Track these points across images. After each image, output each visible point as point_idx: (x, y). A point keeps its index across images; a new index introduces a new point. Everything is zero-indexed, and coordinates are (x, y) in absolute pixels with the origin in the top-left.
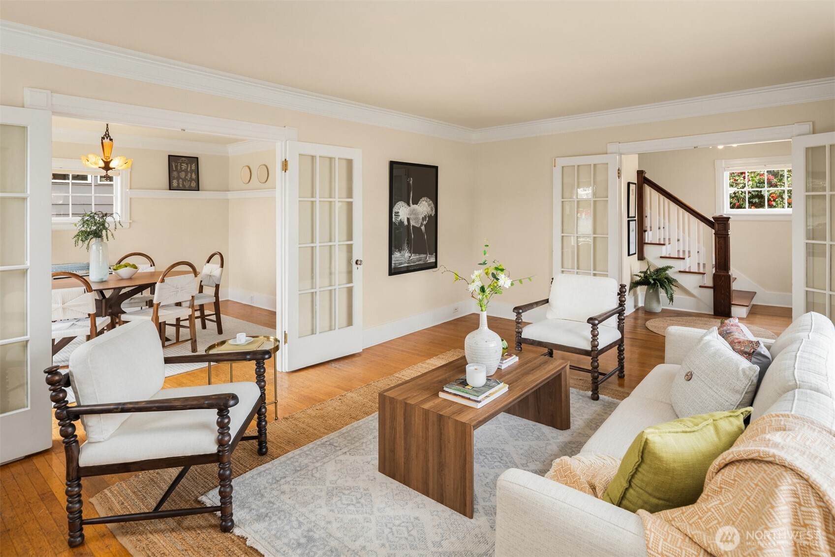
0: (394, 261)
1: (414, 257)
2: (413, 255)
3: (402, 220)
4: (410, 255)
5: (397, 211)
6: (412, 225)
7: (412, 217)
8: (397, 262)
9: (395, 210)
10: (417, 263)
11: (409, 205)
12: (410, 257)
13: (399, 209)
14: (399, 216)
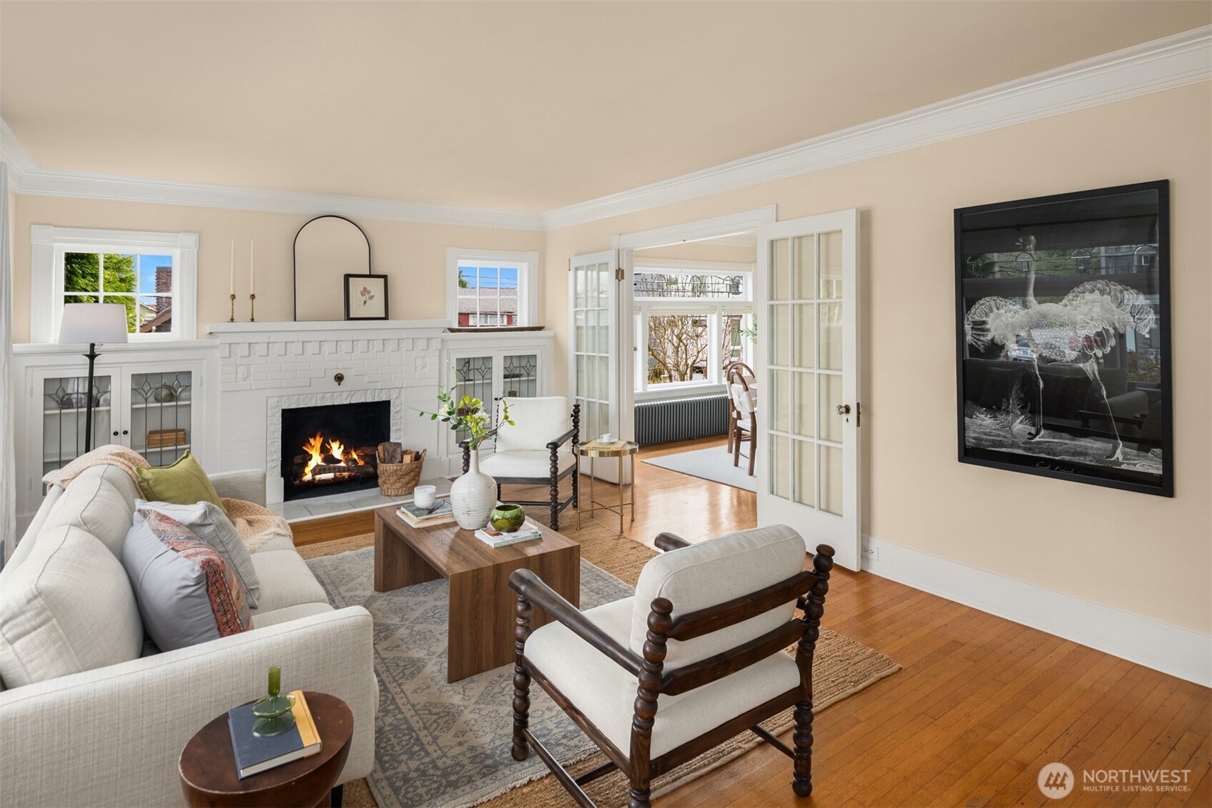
0: (977, 431)
1: (1046, 437)
2: (1042, 432)
4: (1033, 430)
5: (977, 319)
7: (1034, 332)
8: (985, 437)
9: (974, 315)
11: (1024, 303)
12: (1033, 435)
13: (986, 314)
14: (988, 330)
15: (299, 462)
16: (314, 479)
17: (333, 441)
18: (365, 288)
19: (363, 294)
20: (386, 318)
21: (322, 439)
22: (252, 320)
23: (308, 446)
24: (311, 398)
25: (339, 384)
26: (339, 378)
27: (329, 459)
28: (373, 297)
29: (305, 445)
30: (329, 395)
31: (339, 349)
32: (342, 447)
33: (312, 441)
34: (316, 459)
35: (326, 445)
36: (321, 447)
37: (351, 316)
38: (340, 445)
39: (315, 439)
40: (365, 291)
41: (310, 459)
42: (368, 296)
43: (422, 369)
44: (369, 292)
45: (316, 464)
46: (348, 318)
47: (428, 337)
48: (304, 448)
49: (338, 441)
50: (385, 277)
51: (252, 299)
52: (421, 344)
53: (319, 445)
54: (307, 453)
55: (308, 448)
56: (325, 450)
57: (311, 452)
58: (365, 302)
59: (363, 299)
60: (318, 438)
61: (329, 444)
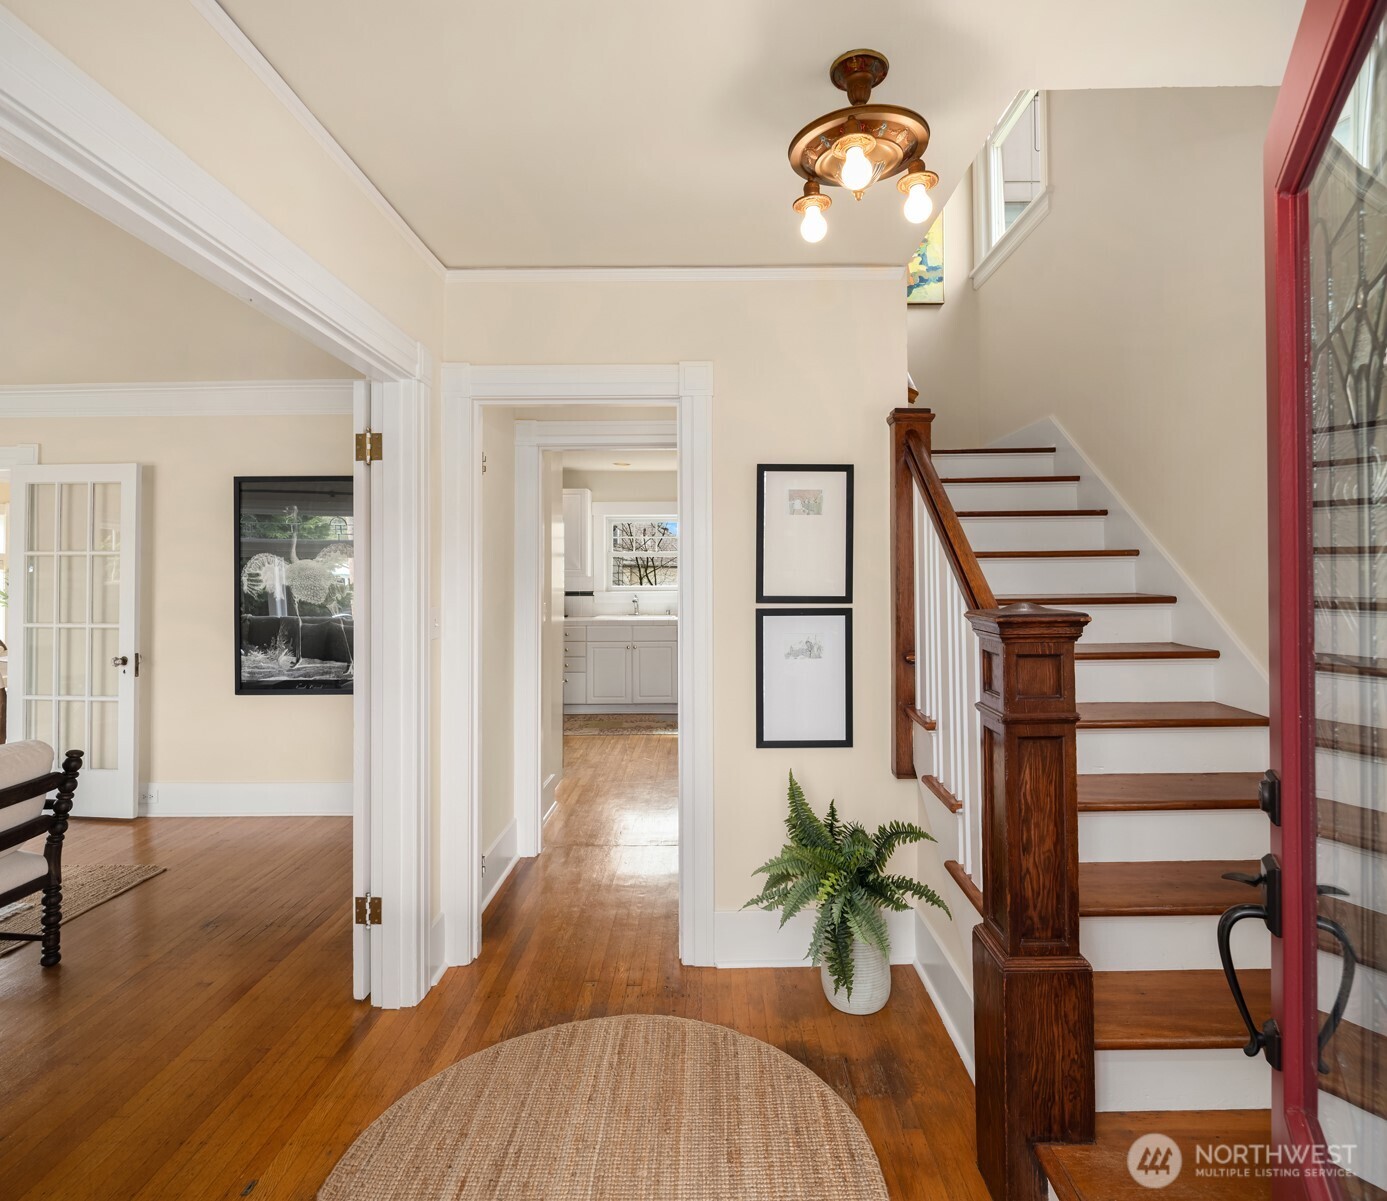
0: (249, 667)
1: (304, 664)
2: (301, 660)
3: (268, 589)
4: (294, 660)
5: (252, 571)
6: (297, 600)
7: (296, 583)
8: (256, 670)
9: (249, 569)
10: (318, 678)
11: (289, 560)
12: (294, 664)
13: (260, 568)
14: (261, 581)
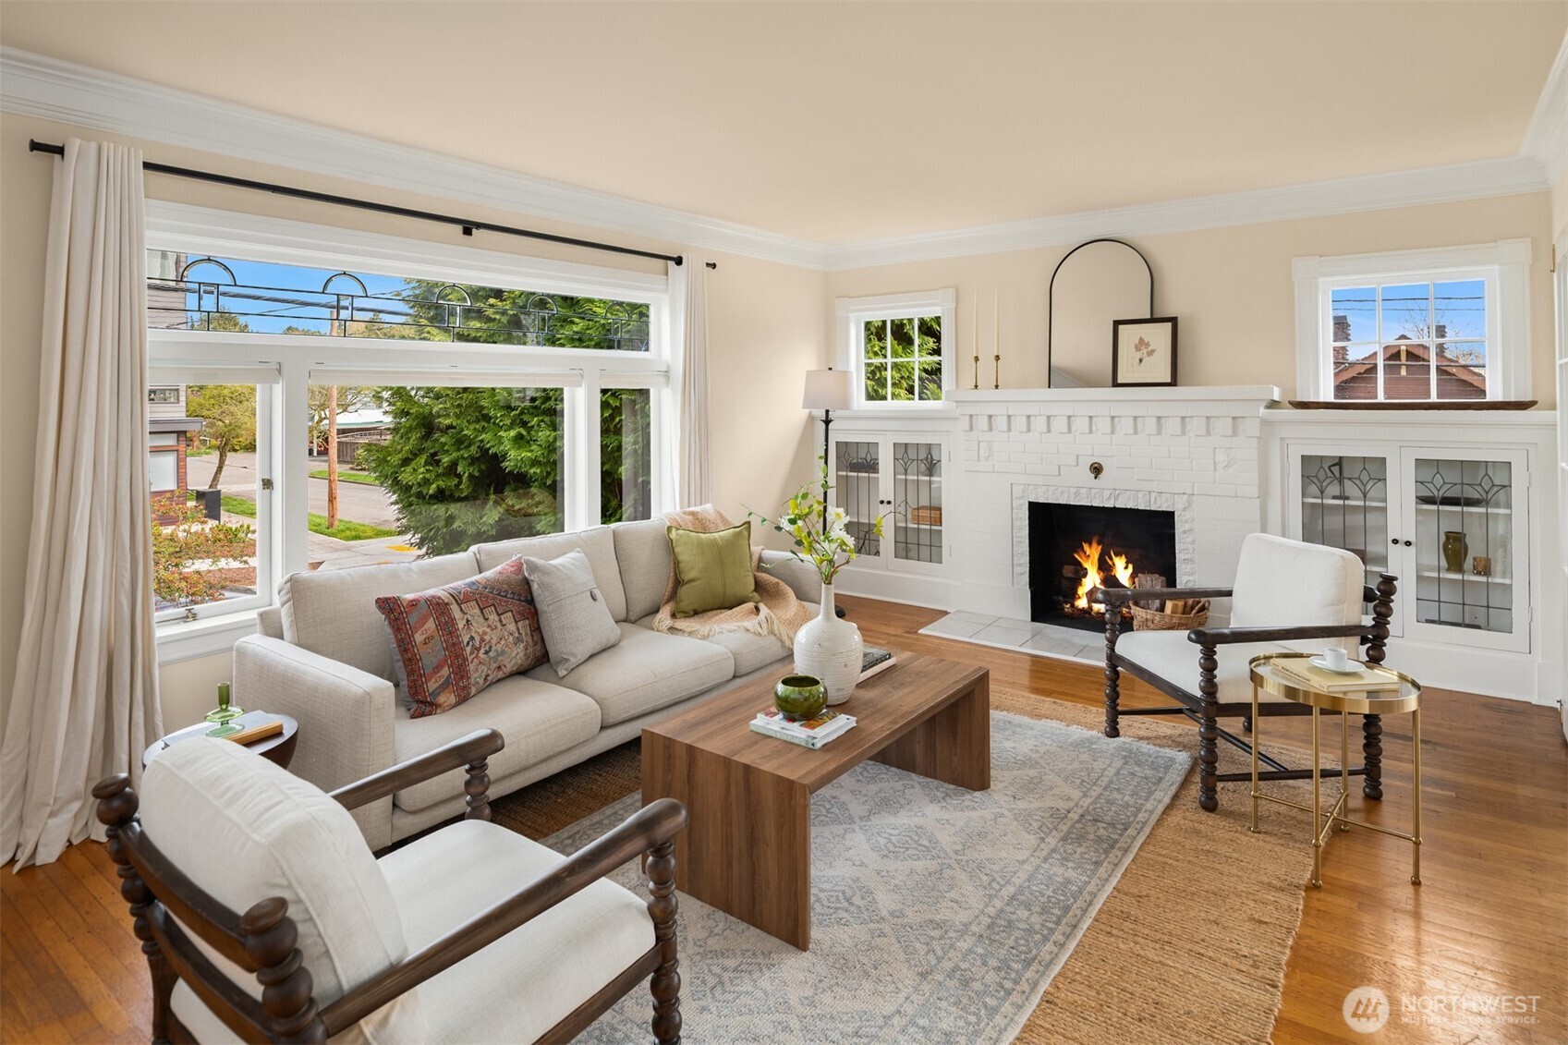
15: (1070, 575)
16: (1090, 608)
17: (1116, 555)
18: (1141, 340)
19: (1138, 348)
20: (1173, 383)
21: (1100, 547)
22: (997, 387)
23: (1082, 554)
24: (1062, 493)
25: (1096, 478)
26: (1097, 470)
27: (1110, 580)
28: (1153, 351)
29: (1077, 552)
30: (1084, 491)
31: (1094, 428)
32: (1130, 566)
33: (1086, 547)
34: (1092, 579)
35: (1107, 558)
36: (1099, 560)
37: (1120, 381)
38: (1127, 563)
39: (1090, 545)
40: (1142, 343)
41: (1085, 575)
42: (1145, 351)
43: (1227, 466)
44: (1148, 344)
45: (1093, 586)
46: (1116, 384)
47: (1234, 416)
48: (1076, 556)
49: (1124, 556)
50: (1174, 320)
51: (997, 360)
52: (1223, 426)
53: (1096, 557)
54: (1080, 564)
55: (1081, 557)
56: (1105, 567)
57: (1086, 565)
58: (1141, 360)
59: (1138, 355)
60: (1094, 545)
61: (1111, 559)
